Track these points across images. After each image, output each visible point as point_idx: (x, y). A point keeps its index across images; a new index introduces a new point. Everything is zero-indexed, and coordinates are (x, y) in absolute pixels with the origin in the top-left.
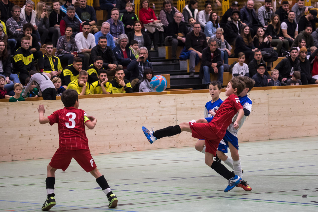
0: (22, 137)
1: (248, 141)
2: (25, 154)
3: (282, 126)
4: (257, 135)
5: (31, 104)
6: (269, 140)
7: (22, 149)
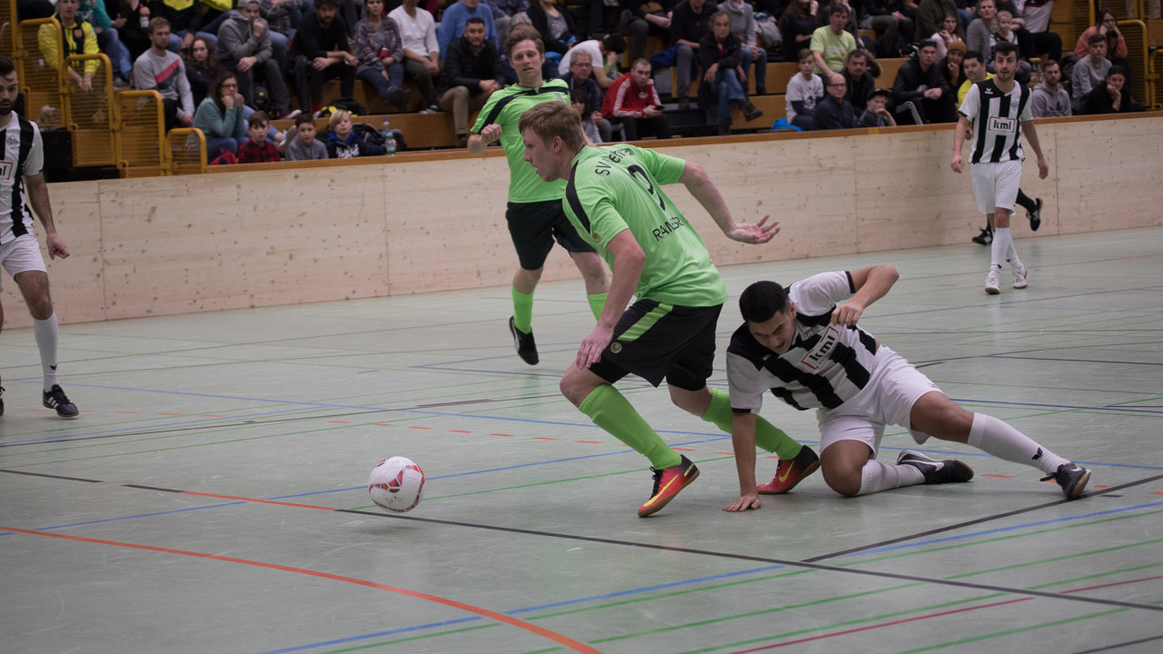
0: (273, 253)
1: (807, 257)
2: (280, 291)
3: (890, 220)
4: (828, 243)
5: (293, 175)
6: (859, 253)
7: (273, 282)
